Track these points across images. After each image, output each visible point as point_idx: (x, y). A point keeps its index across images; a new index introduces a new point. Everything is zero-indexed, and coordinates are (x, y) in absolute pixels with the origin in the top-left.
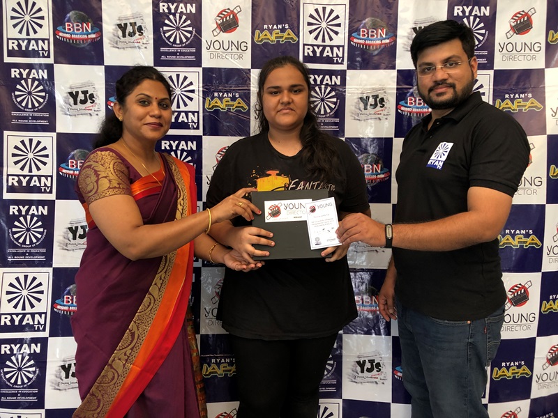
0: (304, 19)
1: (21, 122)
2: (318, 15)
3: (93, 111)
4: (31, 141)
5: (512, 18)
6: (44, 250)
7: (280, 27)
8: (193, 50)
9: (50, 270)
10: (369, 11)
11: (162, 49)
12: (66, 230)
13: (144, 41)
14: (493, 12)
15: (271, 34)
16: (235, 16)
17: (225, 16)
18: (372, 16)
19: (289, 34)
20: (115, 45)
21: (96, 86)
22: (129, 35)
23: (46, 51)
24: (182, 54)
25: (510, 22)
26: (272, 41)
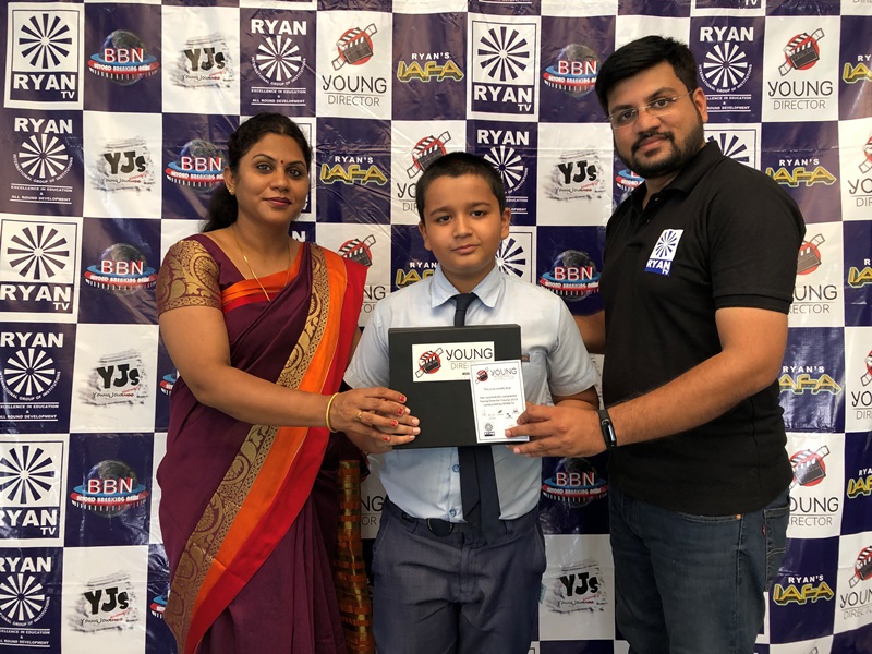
0: (473, 45)
1: (26, 199)
2: (494, 40)
3: (142, 184)
4: (40, 229)
5: (789, 45)
6: (56, 405)
7: (436, 56)
8: (303, 91)
9: (66, 437)
10: (572, 34)
11: (255, 89)
12: (93, 372)
13: (226, 76)
14: (758, 36)
15: (423, 68)
16: (367, 39)
17: (353, 40)
18: (576, 41)
19: (451, 67)
20: (181, 82)
21: (148, 146)
22: (202, 67)
23: (71, 92)
24: (284, 96)
25: (785, 51)
26: (424, 79)
